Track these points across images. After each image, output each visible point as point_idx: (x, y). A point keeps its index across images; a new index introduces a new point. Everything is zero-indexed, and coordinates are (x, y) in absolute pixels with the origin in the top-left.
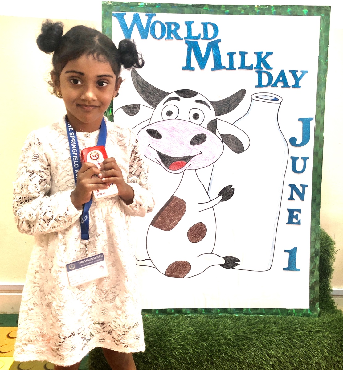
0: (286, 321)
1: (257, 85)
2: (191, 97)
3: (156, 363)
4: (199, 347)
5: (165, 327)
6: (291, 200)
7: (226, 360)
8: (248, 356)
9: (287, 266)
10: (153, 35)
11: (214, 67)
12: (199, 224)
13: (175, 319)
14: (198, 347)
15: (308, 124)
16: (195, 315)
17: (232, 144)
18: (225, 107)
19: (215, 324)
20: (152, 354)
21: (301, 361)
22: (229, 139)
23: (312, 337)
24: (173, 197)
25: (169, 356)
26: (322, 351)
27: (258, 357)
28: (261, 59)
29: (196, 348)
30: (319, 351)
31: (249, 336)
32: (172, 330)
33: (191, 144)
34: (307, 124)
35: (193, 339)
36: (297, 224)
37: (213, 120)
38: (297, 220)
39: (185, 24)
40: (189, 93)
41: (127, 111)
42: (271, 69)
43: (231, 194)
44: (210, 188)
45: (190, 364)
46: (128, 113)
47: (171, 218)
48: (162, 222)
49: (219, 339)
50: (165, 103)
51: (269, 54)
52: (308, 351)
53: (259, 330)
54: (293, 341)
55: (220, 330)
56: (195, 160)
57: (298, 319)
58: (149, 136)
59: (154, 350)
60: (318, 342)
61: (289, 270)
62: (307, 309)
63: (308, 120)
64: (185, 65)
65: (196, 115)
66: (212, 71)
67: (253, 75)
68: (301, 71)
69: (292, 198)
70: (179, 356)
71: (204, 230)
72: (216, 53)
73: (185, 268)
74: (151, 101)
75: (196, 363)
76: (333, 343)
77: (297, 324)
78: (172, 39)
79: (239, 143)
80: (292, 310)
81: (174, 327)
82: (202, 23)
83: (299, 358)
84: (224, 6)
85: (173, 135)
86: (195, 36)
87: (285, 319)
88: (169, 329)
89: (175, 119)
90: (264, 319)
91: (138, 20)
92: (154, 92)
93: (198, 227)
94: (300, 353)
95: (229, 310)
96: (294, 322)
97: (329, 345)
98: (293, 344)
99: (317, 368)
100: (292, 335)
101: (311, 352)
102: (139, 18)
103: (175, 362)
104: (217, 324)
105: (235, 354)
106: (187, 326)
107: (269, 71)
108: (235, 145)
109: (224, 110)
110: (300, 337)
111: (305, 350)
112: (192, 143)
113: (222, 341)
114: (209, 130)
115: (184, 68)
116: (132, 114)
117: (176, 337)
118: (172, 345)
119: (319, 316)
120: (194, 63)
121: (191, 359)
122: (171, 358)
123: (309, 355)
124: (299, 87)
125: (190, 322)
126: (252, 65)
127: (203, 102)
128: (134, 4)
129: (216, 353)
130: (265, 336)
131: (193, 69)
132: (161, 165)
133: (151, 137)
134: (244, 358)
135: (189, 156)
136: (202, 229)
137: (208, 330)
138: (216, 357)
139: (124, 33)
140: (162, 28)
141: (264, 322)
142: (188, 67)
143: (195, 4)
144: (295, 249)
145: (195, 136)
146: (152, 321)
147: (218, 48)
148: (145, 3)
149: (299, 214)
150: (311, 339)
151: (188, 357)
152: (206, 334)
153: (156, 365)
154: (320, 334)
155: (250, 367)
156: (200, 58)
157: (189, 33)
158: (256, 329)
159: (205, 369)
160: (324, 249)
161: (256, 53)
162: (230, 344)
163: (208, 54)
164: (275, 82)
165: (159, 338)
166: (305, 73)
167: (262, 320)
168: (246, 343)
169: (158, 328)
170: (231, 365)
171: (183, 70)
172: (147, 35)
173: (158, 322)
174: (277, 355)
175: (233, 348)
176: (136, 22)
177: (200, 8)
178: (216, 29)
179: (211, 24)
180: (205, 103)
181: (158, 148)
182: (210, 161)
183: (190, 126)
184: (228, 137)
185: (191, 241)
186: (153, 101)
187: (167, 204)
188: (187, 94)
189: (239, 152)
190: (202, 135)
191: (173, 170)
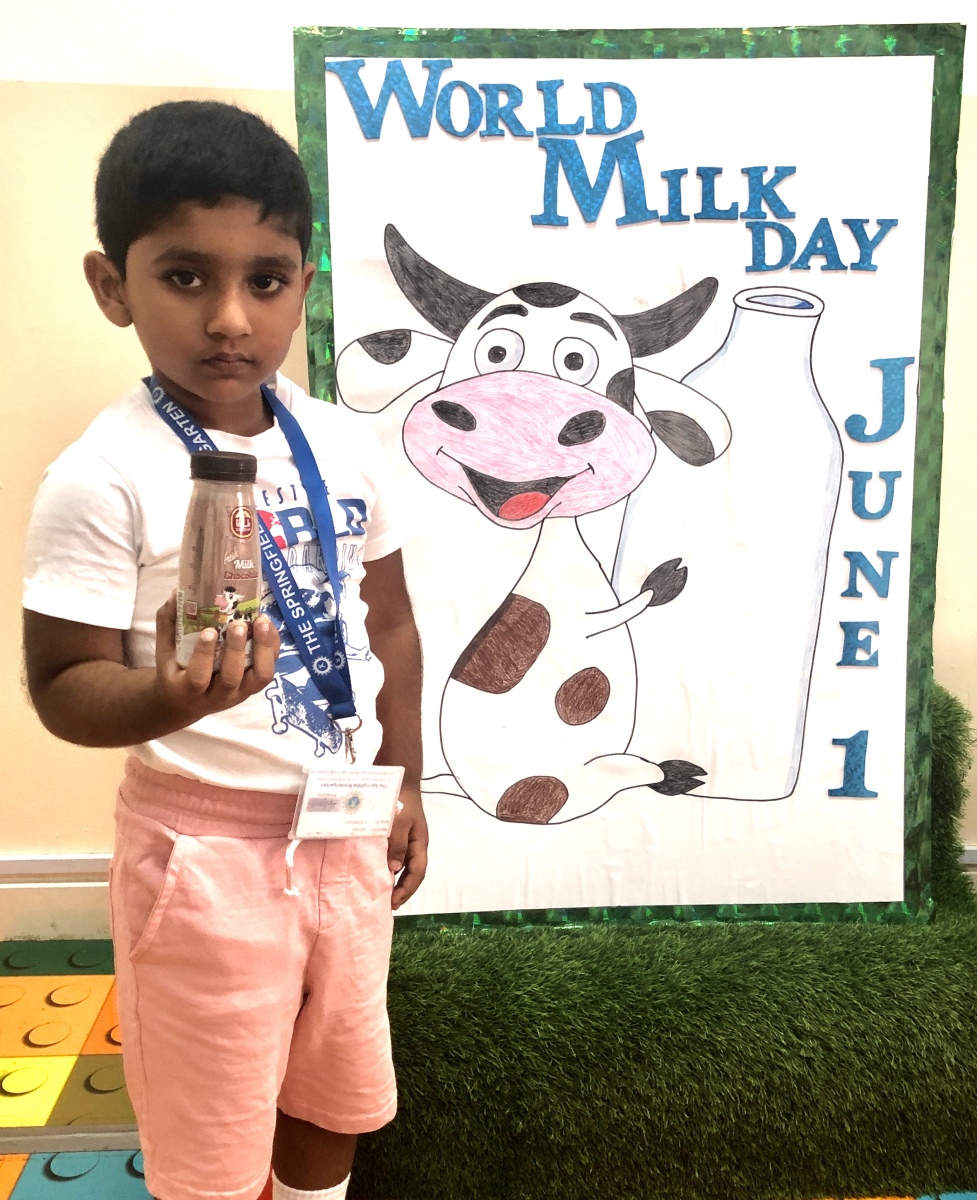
0: (840, 937)
1: (750, 264)
2: (561, 305)
3: (482, 1060)
4: (602, 1014)
5: (502, 962)
6: (852, 595)
7: (678, 1047)
8: (739, 1036)
9: (838, 784)
10: (445, 123)
11: (622, 214)
12: (587, 671)
13: (528, 939)
14: (597, 1014)
15: (900, 377)
17: (678, 439)
18: (659, 331)
19: (640, 951)
20: (470, 1036)
21: (887, 1047)
22: (670, 425)
23: (917, 979)
24: (511, 597)
25: (516, 1040)
26: (944, 1016)
27: (767, 1037)
29: (591, 1017)
30: (938, 1016)
31: (740, 981)
32: (522, 969)
33: (560, 442)
34: (896, 374)
35: (583, 993)
36: (868, 665)
37: (625, 370)
38: (869, 653)
39: (539, 89)
40: (552, 293)
41: (375, 350)
42: (792, 216)
43: (678, 584)
44: (619, 568)
45: (577, 1060)
46: (376, 357)
47: (508, 657)
48: (482, 671)
49: (654, 990)
50: (483, 324)
51: (783, 173)
52: (906, 1018)
53: (768, 962)
54: (863, 992)
55: (656, 967)
57: (875, 929)
58: (440, 421)
59: (476, 1025)
60: (933, 992)
61: (846, 795)
62: (899, 903)
63: (899, 363)
64: (540, 210)
65: (576, 358)
66: (618, 225)
67: (738, 234)
68: (880, 222)
69: (852, 592)
70: (544, 1040)
71: (603, 689)
72: (630, 174)
73: (551, 795)
74: (443, 319)
75: (595, 1058)
77: (874, 945)
78: (502, 134)
79: (700, 435)
80: (856, 905)
81: (527, 959)
82: (588, 86)
83: (881, 1038)
84: (650, 34)
85: (509, 418)
86: (568, 125)
87: (836, 931)
88: (513, 966)
89: (514, 370)
90: (777, 933)
91: (401, 82)
92: (451, 293)
93: (585, 679)
94: (885, 1022)
95: (678, 911)
96: (864, 938)
97: (965, 1000)
98: (863, 999)
99: (931, 1062)
100: (859, 975)
101: (914, 1020)
102: (404, 73)
103: (535, 1057)
104: (648, 948)
105: (702, 1032)
106: (563, 956)
107: (785, 223)
108: (687, 442)
109: (655, 341)
110: (882, 979)
111: (899, 1014)
112: (564, 439)
113: (665, 996)
114: (614, 400)
115: (537, 221)
116: (389, 358)
117: (535, 987)
118: (526, 1009)
119: (932, 920)
120: (567, 204)
121: (578, 1048)
123: (911, 1029)
124: (874, 269)
125: (570, 947)
126: (735, 206)
127: (594, 319)
128: (388, 33)
129: (648, 1030)
130: (784, 978)
131: (563, 222)
132: (475, 505)
133: (446, 426)
134: (726, 1040)
135: (557, 479)
136: (596, 687)
137: (623, 967)
138: (649, 1039)
139: (360, 121)
140: (471, 104)
141: (780, 941)
142: (549, 218)
143: (567, 29)
144: (863, 735)
145: (572, 420)
146: (465, 947)
147: (637, 158)
148: (421, 30)
149: (874, 637)
150: (914, 985)
151: (571, 1042)
152: (619, 976)
153: (481, 1067)
154: (938, 971)
155: (746, 1066)
156: (584, 189)
157: (550, 116)
158: (758, 961)
159: (620, 1073)
160: (940, 735)
161: (745, 171)
162: (687, 1004)
163: (608, 176)
164: (803, 254)
165: (488, 991)
166: (889, 228)
167: (772, 935)
168: (732, 1000)
169: (482, 963)
170: (691, 1062)
171: (533, 224)
172: (426, 126)
173: (482, 947)
174: (819, 1031)
175: (697, 1015)
176: (396, 87)
177: (580, 41)
178: (629, 101)
179: (614, 86)
180: (600, 322)
181: (466, 456)
182: (616, 490)
183: (557, 389)
184: (667, 418)
185: (567, 721)
186: (449, 319)
187: (496, 618)
188: (548, 295)
189: (699, 463)
190: (593, 414)
191: (511, 520)
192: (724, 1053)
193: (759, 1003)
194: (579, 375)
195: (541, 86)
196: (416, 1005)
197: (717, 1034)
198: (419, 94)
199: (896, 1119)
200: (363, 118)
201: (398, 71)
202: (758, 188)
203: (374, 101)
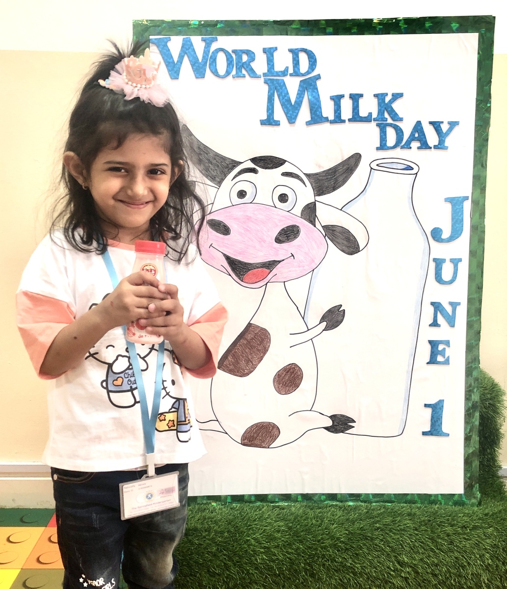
0: (426, 512)
1: (379, 146)
2: (276, 168)
3: (227, 574)
4: (293, 551)
5: (240, 522)
6: (435, 326)
7: (334, 570)
8: (367, 565)
9: (427, 428)
10: (214, 71)
11: (310, 119)
12: (290, 366)
13: (256, 510)
14: (290, 550)
15: (461, 207)
16: (286, 504)
17: (340, 241)
18: (329, 182)
19: (316, 517)
20: (221, 561)
21: (450, 572)
22: (335, 233)
23: (467, 536)
24: (249, 325)
25: (246, 564)
26: (482, 556)
27: (383, 565)
28: (385, 104)
29: (287, 552)
30: (478, 556)
31: (369, 534)
32: (251, 525)
33: (276, 241)
34: (459, 205)
35: (283, 539)
36: (443, 364)
37: (311, 203)
38: (445, 358)
40: (271, 161)
42: (401, 120)
43: (340, 318)
44: (308, 310)
45: (279, 575)
47: (248, 357)
48: (234, 365)
49: (322, 539)
50: (234, 178)
51: (397, 96)
52: (460, 557)
53: (385, 525)
54: (437, 542)
55: (324, 526)
56: (283, 267)
57: (446, 509)
58: (211, 230)
59: (225, 555)
60: (476, 543)
61: (432, 435)
62: (460, 495)
63: (460, 199)
64: (265, 117)
65: (284, 196)
66: (307, 125)
67: (372, 129)
68: (449, 123)
69: (435, 324)
70: (262, 564)
71: (299, 375)
72: (314, 97)
73: (271, 432)
74: (213, 176)
75: (288, 574)
76: (500, 544)
77: (444, 517)
78: (244, 76)
79: (351, 238)
80: (437, 495)
81: (255, 520)
82: (291, 51)
83: (446, 567)
84: (324, 22)
85: (248, 229)
86: (279, 71)
87: (425, 509)
88: (247, 523)
89: (251, 203)
90: (392, 509)
91: (189, 48)
92: (217, 161)
93: (289, 370)
94: (448, 559)
95: (339, 497)
96: (439, 513)
97: (493, 548)
98: (437, 546)
99: (473, 581)
100: (435, 533)
101: (465, 558)
102: (192, 45)
103: (256, 573)
104: (320, 516)
105: (347, 561)
106: (274, 519)
107: (398, 123)
108: (345, 243)
109: (327, 188)
110: (448, 535)
111: (456, 555)
112: (278, 240)
113: (328, 541)
114: (305, 219)
115: (263, 123)
117: (257, 535)
118: (251, 547)
119: (479, 504)
120: (279, 114)
121: (279, 569)
122: (250, 567)
123: (463, 563)
124: (446, 148)
125: (279, 514)
126: (370, 114)
127: (293, 175)
128: (183, 23)
129: (317, 560)
130: (394, 533)
131: (277, 123)
132: (230, 275)
133: (215, 233)
134: (360, 566)
135: (274, 261)
136: (295, 374)
137: (305, 526)
138: (318, 565)
139: (168, 69)
140: (227, 60)
141: (393, 514)
142: (270, 121)
143: (279, 20)
144: (441, 402)
145: (282, 230)
146: (221, 513)
147: (317, 89)
148: (200, 21)
149: (447, 349)
150: (465, 539)
151: (275, 565)
152: (303, 530)
153: (227, 578)
154: (479, 532)
155: (371, 580)
156: (288, 106)
157: (269, 66)
158: (380, 524)
159: (302, 583)
160: (487, 403)
161: (376, 96)
162: (339, 546)
163: (301, 99)
164: (407, 140)
165: (232, 537)
166: (455, 126)
167: (389, 510)
168: (364, 544)
169: (229, 523)
170: (341, 578)
171: (261, 124)
172: (204, 72)
173: (231, 514)
174: (412, 563)
175: (345, 552)
176: (187, 52)
177: (286, 26)
178: (312, 58)
179: (304, 50)
180: (297, 177)
181: (225, 249)
182: (306, 267)
183: (274, 213)
184: (334, 229)
185: (280, 392)
186: (216, 175)
187: (241, 336)
188: (269, 162)
189: (351, 254)
190: (294, 226)
191: (249, 283)
192: (359, 573)
193: (380, 547)
194: (285, 206)
195: (265, 51)
196: (192, 544)
198: (200, 55)
200: (170, 68)
201: (189, 43)
202: (382, 105)
203: (176, 59)
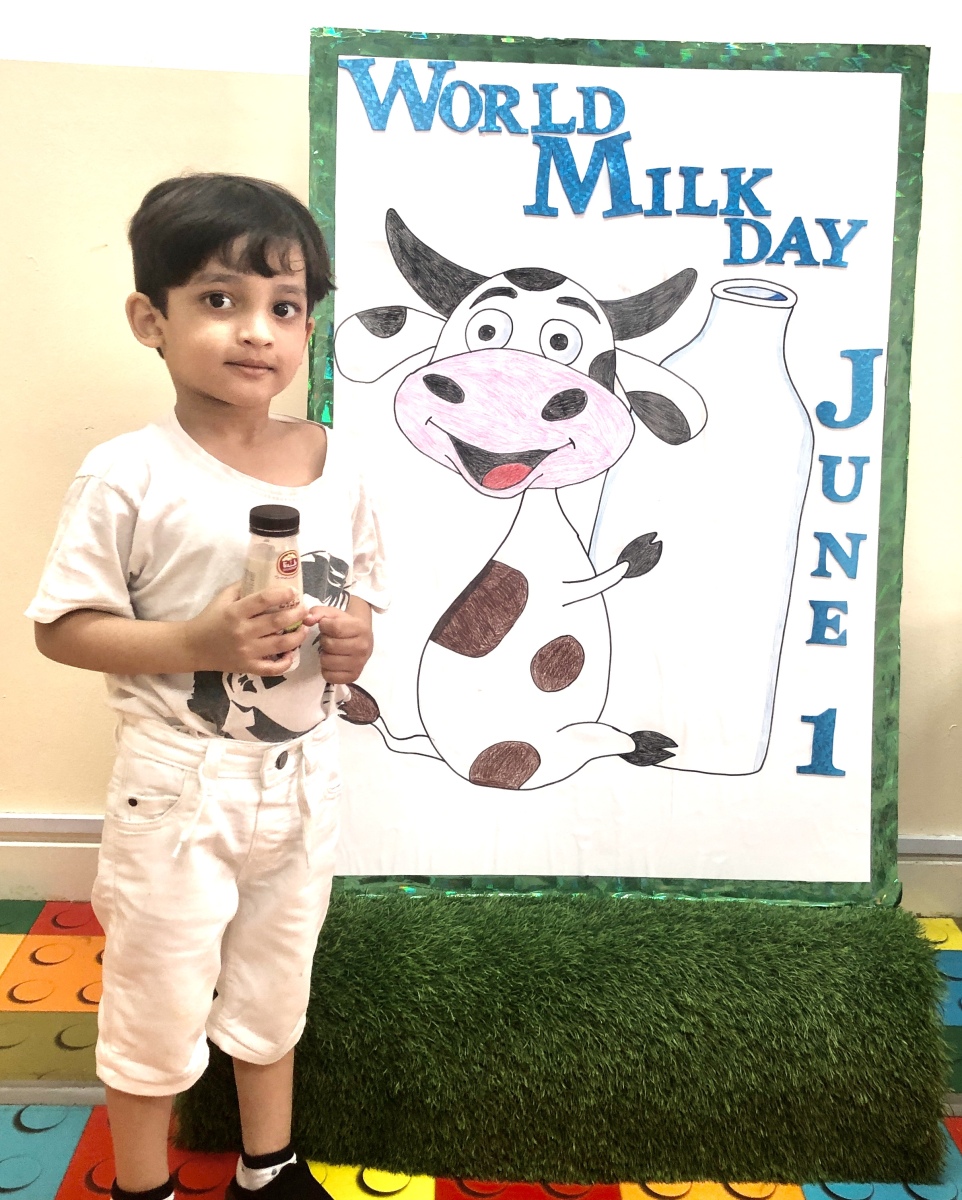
1: (728, 257)
2: (549, 289)
6: (821, 574)
7: (557, 1016)
8: (619, 1008)
9: (807, 761)
10: (446, 119)
11: (610, 208)
12: (561, 640)
15: (868, 367)
17: (657, 420)
18: (641, 316)
22: (650, 406)
24: (491, 563)
27: (648, 1010)
28: (741, 186)
31: (623, 954)
33: (543, 417)
34: (865, 365)
36: (835, 644)
37: (607, 352)
38: (838, 632)
39: (534, 91)
40: (540, 278)
41: (373, 324)
42: (768, 214)
43: (652, 558)
44: (595, 540)
46: (373, 331)
47: (486, 622)
48: (461, 635)
49: (537, 959)
50: (474, 304)
51: (761, 174)
56: (554, 462)
58: (430, 393)
61: (815, 772)
63: (867, 354)
64: (532, 201)
65: (561, 339)
66: (604, 217)
67: (718, 229)
68: (851, 223)
69: (821, 572)
71: (578, 657)
72: (618, 171)
73: (523, 761)
74: (438, 298)
78: (499, 131)
79: (677, 415)
82: (581, 90)
84: (640, 44)
85: (496, 392)
86: (560, 125)
88: (400, 928)
89: (502, 348)
91: (406, 79)
92: (445, 274)
93: (561, 647)
99: (814, 1044)
101: (797, 1000)
102: (410, 72)
103: (414, 1019)
104: (537, 918)
106: (451, 921)
107: (762, 220)
108: (666, 423)
109: (636, 326)
110: (767, 959)
112: (547, 415)
113: (548, 964)
114: (595, 379)
115: (529, 211)
116: (385, 332)
120: (557, 196)
122: (404, 1007)
123: (794, 1009)
124: (843, 265)
125: (459, 913)
126: (715, 203)
127: (579, 303)
131: (553, 213)
132: (460, 473)
133: (436, 398)
134: (606, 1011)
135: (539, 450)
136: (571, 655)
137: (508, 935)
138: (529, 1007)
140: (471, 101)
142: (540, 208)
143: (562, 38)
144: (831, 713)
145: (555, 397)
147: (624, 157)
149: (842, 616)
150: (799, 965)
152: (503, 943)
154: (825, 953)
155: (625, 1038)
156: (574, 183)
157: (544, 115)
158: (644, 935)
161: (725, 172)
162: (569, 974)
163: (596, 172)
164: (778, 250)
166: (861, 227)
168: (614, 971)
170: (570, 1032)
171: (525, 214)
172: (430, 121)
174: (701, 1006)
176: (402, 84)
177: (574, 49)
178: (618, 105)
179: (605, 91)
180: (585, 306)
181: (453, 427)
182: (595, 464)
183: (542, 367)
184: (647, 398)
185: (541, 688)
186: (443, 298)
187: (476, 583)
188: (535, 279)
189: (676, 442)
190: (576, 392)
191: (494, 489)
192: (603, 1024)
193: (642, 976)
194: (563, 355)
195: (536, 89)
197: (598, 1005)
198: (424, 92)
199: (778, 1101)
200: (371, 111)
201: (405, 69)
202: (736, 187)
203: (382, 96)
